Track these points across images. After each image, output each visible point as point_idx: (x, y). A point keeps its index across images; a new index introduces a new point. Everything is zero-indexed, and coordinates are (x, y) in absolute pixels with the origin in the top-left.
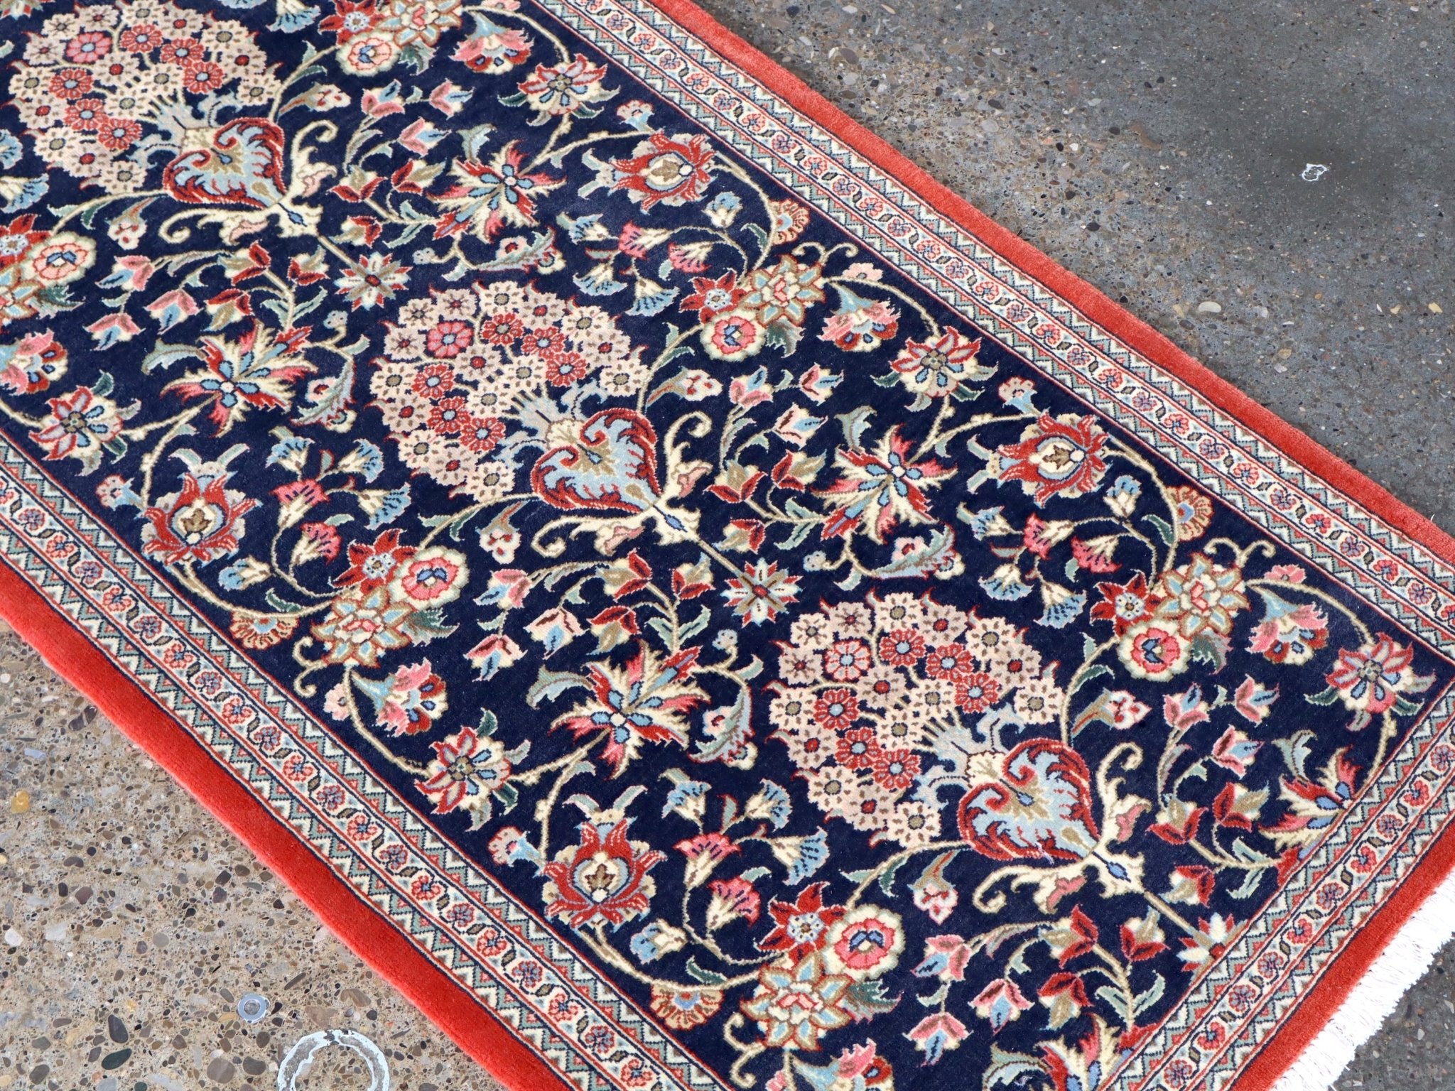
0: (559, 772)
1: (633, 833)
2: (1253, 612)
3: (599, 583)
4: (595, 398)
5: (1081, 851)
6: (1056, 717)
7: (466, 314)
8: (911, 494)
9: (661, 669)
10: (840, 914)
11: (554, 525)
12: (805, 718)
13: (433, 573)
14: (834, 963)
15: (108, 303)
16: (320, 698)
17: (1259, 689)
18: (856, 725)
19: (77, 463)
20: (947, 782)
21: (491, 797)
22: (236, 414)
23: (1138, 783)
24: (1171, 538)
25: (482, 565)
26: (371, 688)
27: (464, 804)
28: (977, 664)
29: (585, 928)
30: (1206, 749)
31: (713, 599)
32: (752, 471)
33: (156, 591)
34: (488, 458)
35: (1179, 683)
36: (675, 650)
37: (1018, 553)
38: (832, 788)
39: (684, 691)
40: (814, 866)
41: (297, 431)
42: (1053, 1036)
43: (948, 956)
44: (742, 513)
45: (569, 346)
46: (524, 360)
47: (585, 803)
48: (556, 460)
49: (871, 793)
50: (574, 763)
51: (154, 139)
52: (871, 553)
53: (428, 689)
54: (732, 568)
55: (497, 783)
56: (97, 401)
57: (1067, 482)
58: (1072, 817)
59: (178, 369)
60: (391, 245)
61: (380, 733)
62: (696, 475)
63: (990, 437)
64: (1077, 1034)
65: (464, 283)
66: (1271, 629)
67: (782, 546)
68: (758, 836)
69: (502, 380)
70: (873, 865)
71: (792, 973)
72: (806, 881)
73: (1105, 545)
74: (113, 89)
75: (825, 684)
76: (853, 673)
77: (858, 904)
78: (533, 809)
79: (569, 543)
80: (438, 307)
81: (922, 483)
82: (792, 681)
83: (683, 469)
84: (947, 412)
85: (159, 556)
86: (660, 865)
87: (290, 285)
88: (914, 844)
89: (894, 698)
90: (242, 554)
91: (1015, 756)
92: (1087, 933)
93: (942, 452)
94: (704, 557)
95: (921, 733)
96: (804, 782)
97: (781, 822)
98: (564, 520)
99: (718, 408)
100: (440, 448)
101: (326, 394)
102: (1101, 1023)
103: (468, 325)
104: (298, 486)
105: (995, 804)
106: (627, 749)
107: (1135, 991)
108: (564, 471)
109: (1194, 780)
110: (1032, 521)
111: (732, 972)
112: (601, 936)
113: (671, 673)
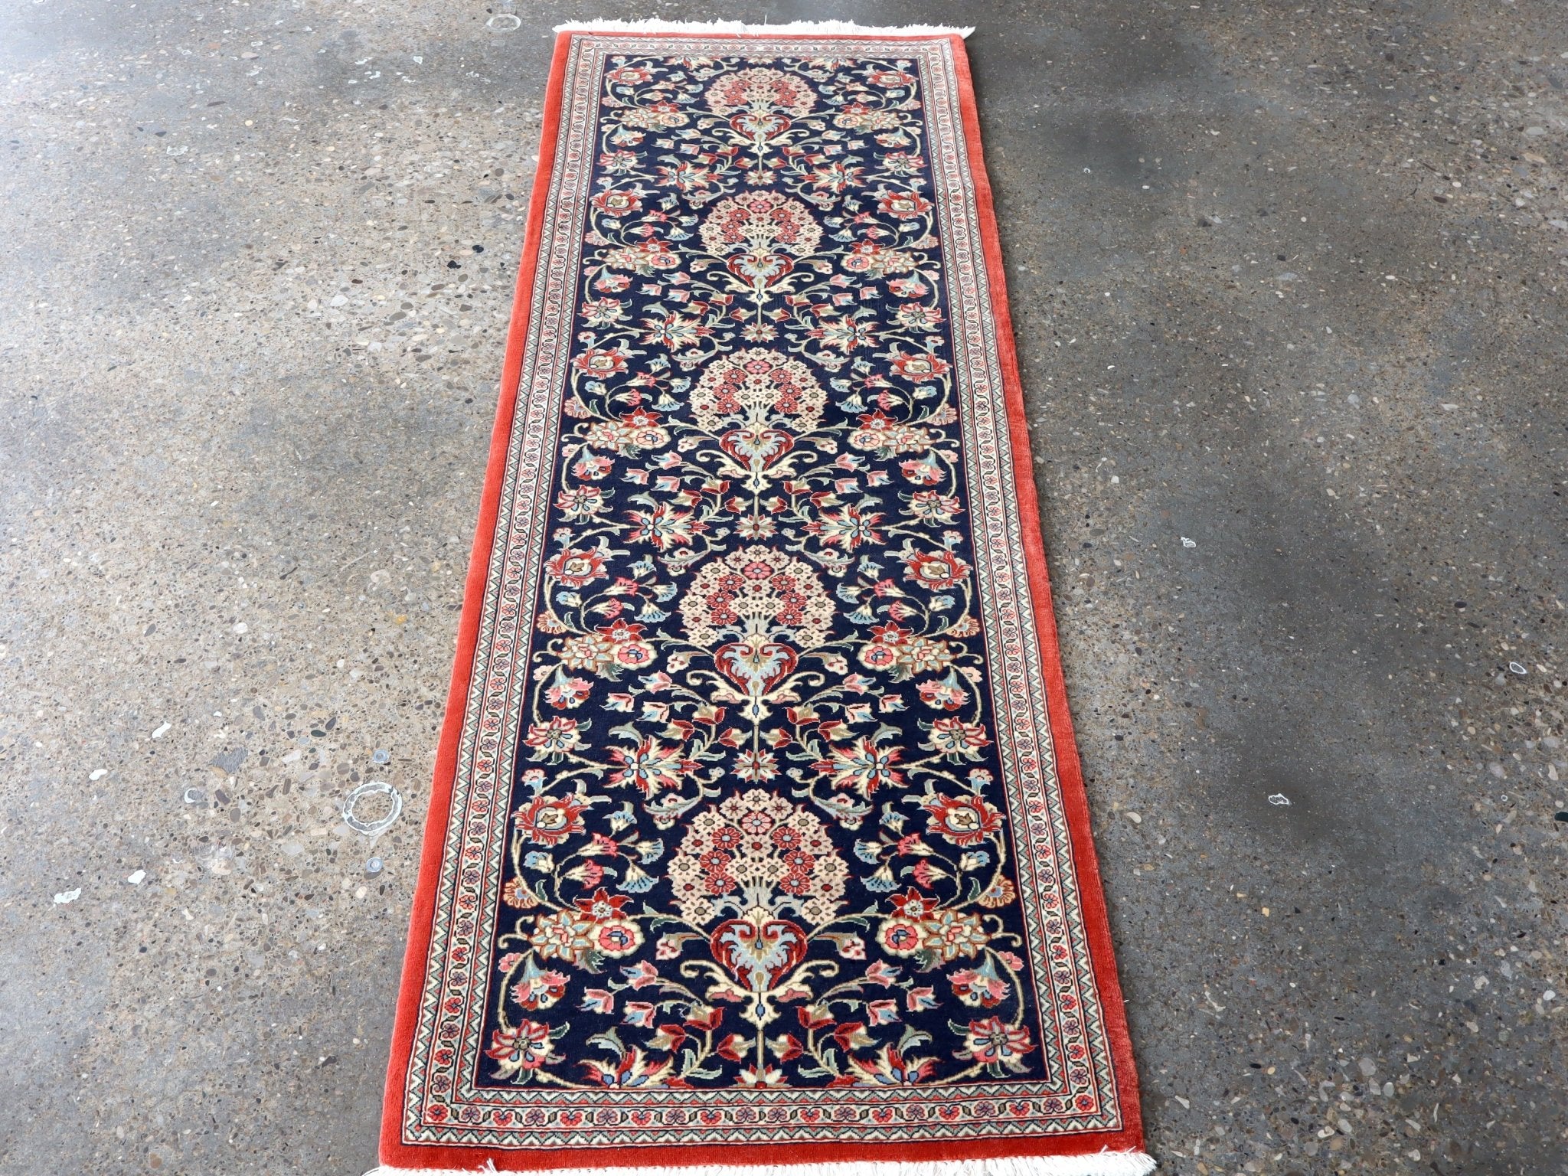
0: (587, 766)
1: (585, 814)
2: (974, 962)
3: (695, 709)
4: (787, 637)
5: (756, 987)
6: (818, 924)
7: (776, 566)
8: (873, 780)
9: (676, 762)
10: (622, 918)
11: (707, 672)
12: (709, 829)
13: (636, 654)
14: (595, 934)
15: (647, 465)
16: (538, 665)
17: (930, 996)
18: (726, 851)
19: (563, 514)
20: (734, 907)
21: (550, 754)
22: (641, 539)
23: (818, 984)
24: (973, 897)
25: (660, 665)
26: (560, 676)
27: (537, 748)
28: (811, 872)
29: (520, 832)
30: (870, 999)
31: (732, 753)
32: (816, 716)
33: (532, 582)
34: (714, 628)
35: (893, 961)
36: (692, 759)
37: (890, 843)
38: (683, 867)
39: (675, 778)
40: (637, 890)
41: (655, 562)
42: (644, 1048)
43: (644, 975)
44: (790, 729)
45: (803, 609)
46: (777, 601)
47: (581, 786)
48: (739, 649)
49: (697, 883)
50: (597, 769)
51: (740, 417)
52: (824, 789)
53: (578, 695)
54: (756, 746)
55: (559, 750)
56: (598, 498)
57: (954, 833)
58: (769, 971)
59: (640, 508)
60: (780, 519)
61: (542, 696)
62: (788, 699)
63: (941, 786)
64: (654, 1058)
65: (791, 554)
66: (973, 977)
67: (788, 755)
68: (630, 858)
69: (759, 602)
70: (660, 911)
71: (574, 922)
72: (626, 893)
73: (937, 874)
74: (747, 388)
75: (735, 825)
76: (753, 830)
77: (634, 920)
78: (559, 772)
79: (703, 684)
80: (768, 555)
81: (883, 779)
82: (723, 811)
83: (787, 692)
84: (936, 760)
85: (548, 569)
86: (579, 835)
87: (722, 505)
88: (688, 919)
89: (757, 855)
90: (577, 592)
91: (777, 924)
92: (713, 1022)
93: (910, 775)
94: (750, 734)
95: (749, 878)
96: (676, 854)
97: (645, 861)
98: (713, 674)
99: (834, 679)
100: (700, 609)
101: (684, 556)
102: (670, 1064)
103: (772, 571)
104: (629, 582)
105: (743, 935)
106: (622, 781)
107: (702, 1066)
108: (737, 655)
109: (847, 1007)
110: (915, 836)
111: (552, 900)
112: (522, 840)
113: (679, 766)
